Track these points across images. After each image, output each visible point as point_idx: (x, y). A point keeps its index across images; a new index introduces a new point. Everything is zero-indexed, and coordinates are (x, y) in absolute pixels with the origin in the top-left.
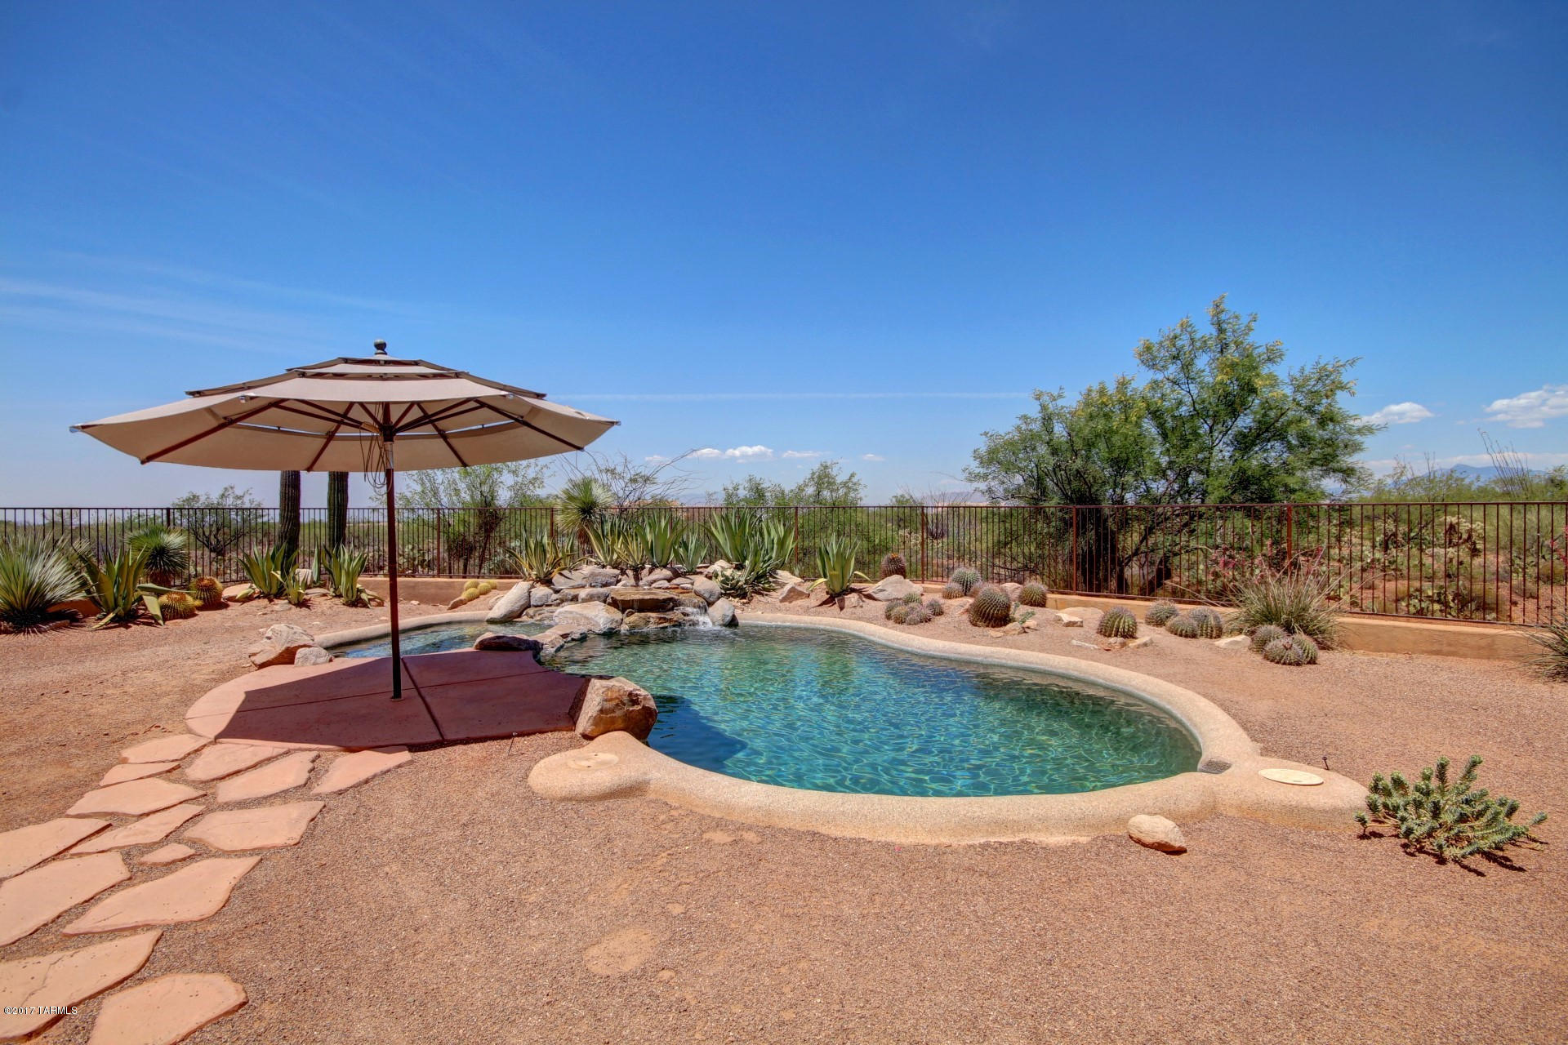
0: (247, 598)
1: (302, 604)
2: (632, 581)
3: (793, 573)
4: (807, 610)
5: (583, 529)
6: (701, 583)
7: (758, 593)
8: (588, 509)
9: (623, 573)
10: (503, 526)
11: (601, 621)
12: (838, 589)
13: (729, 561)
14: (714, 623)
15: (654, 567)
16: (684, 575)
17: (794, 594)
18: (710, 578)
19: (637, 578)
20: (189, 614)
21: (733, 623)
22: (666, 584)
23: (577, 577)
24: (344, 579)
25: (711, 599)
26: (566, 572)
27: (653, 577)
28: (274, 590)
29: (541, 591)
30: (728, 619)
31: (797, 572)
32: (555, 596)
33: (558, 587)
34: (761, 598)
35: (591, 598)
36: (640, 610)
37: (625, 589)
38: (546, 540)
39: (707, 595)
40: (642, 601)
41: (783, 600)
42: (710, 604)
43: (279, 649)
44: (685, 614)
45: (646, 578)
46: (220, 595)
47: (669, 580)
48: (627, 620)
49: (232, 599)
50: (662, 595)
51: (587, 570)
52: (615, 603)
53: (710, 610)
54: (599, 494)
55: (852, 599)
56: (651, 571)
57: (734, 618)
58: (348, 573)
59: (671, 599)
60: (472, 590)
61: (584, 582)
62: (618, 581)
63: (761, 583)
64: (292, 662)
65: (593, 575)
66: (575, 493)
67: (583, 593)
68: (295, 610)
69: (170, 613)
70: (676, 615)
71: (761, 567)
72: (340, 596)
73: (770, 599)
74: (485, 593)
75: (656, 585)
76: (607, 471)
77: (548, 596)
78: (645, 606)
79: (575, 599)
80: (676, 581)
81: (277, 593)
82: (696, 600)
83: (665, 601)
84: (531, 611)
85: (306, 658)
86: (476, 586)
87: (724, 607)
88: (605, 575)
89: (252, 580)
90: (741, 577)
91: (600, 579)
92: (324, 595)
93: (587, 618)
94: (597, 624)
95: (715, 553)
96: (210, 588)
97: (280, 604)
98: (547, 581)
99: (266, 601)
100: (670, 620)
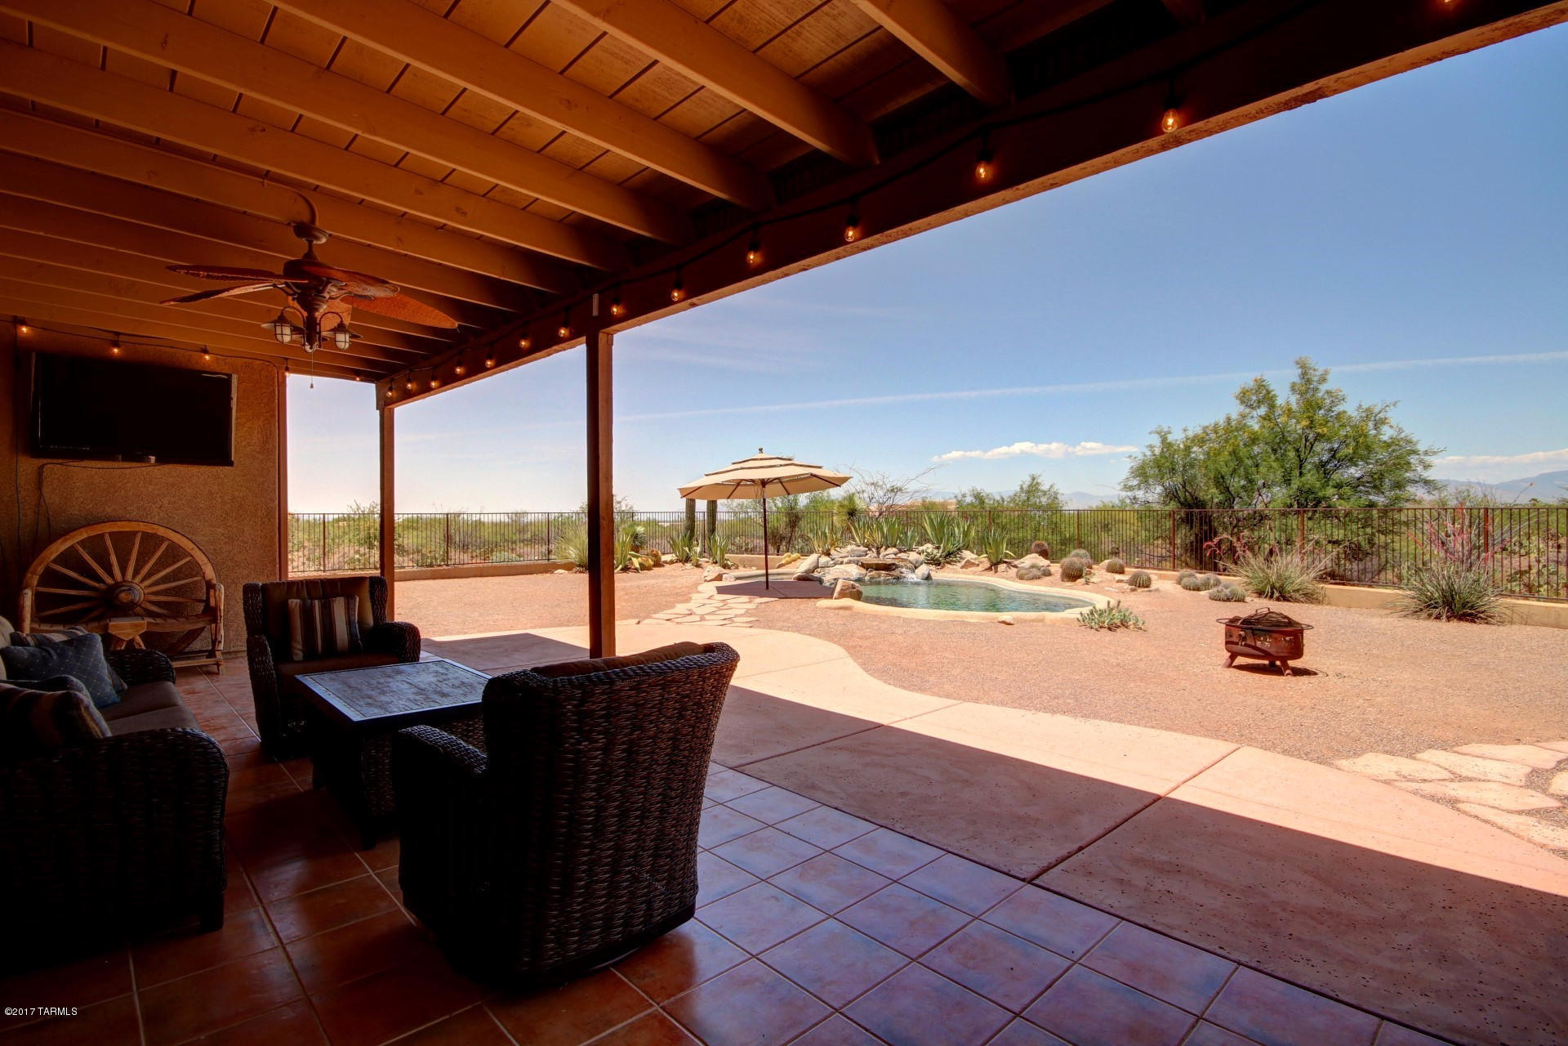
0: (672, 562)
1: (698, 566)
2: (875, 555)
3: (973, 553)
4: (974, 573)
5: (848, 525)
6: (913, 556)
7: (949, 563)
8: (852, 513)
9: (870, 550)
10: (802, 523)
11: (854, 574)
12: (994, 561)
13: (933, 544)
14: (917, 578)
15: (887, 547)
16: (905, 552)
17: (969, 564)
18: (920, 554)
19: (878, 553)
20: (649, 568)
21: (928, 578)
22: (893, 556)
23: (844, 551)
24: (718, 552)
25: (917, 565)
26: (838, 549)
27: (887, 552)
28: (684, 559)
29: (824, 559)
30: (926, 576)
31: (975, 552)
32: (832, 562)
33: (833, 557)
34: (949, 566)
35: (849, 562)
36: (876, 570)
37: (871, 558)
38: (827, 531)
39: (914, 562)
40: (877, 564)
41: (962, 567)
42: (916, 568)
43: (716, 574)
44: (901, 573)
45: (883, 552)
46: (660, 558)
47: (896, 554)
48: (869, 574)
49: (666, 562)
50: (889, 562)
51: (849, 548)
52: (863, 565)
53: (916, 571)
54: (860, 504)
55: (1002, 567)
56: (886, 549)
57: (929, 575)
58: (721, 549)
59: (894, 564)
60: (787, 559)
61: (847, 555)
62: (866, 555)
63: (950, 557)
64: (721, 580)
65: (852, 551)
66: (846, 503)
67: (845, 560)
68: (696, 569)
69: (643, 567)
70: (896, 573)
71: (951, 548)
72: (716, 563)
73: (954, 567)
74: (795, 560)
75: (888, 555)
76: (873, 484)
77: (828, 562)
78: (878, 567)
79: (842, 563)
80: (899, 555)
81: (687, 559)
82: (909, 565)
83: (890, 565)
84: (819, 570)
85: (726, 579)
86: (790, 556)
87: (923, 569)
88: (859, 551)
89: (674, 552)
90: (938, 554)
91: (859, 553)
92: (707, 562)
93: (847, 572)
94: (852, 575)
95: (924, 540)
96: (656, 556)
97: (688, 565)
98: (828, 554)
99: (681, 564)
100: (893, 575)
